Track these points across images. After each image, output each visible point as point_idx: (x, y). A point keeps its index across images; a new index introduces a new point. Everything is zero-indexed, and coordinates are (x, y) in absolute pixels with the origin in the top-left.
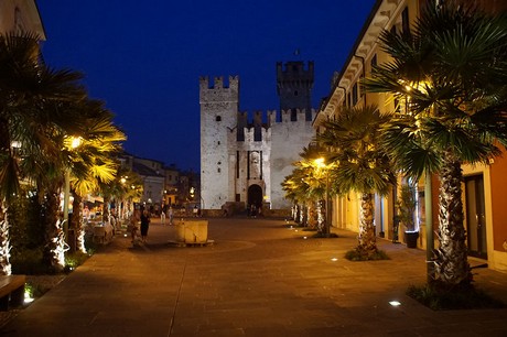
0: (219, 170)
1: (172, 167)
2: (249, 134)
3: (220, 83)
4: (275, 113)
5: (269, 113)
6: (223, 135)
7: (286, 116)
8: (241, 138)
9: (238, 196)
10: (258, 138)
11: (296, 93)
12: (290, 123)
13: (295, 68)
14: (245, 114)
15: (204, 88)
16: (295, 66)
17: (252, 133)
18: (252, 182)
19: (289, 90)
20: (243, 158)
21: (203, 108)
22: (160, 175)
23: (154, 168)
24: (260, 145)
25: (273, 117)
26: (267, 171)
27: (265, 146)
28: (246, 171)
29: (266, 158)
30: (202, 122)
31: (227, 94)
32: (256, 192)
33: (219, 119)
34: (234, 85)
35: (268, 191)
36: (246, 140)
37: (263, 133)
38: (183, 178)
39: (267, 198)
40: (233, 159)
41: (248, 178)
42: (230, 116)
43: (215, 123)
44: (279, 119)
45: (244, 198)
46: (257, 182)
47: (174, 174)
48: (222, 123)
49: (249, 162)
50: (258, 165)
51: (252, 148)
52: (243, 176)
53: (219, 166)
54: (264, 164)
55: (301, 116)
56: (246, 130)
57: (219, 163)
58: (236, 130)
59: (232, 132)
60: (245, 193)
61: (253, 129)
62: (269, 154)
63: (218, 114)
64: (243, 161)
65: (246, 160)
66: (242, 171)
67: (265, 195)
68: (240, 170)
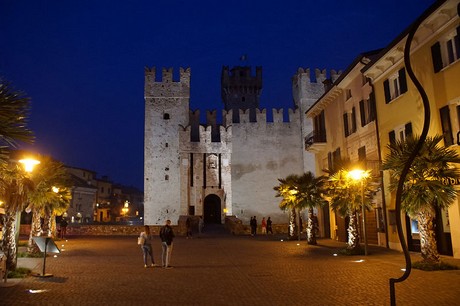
0: (167, 177)
1: (105, 179)
2: (206, 134)
3: (169, 76)
5: (224, 112)
6: (173, 135)
7: (244, 117)
8: (195, 138)
9: (191, 209)
10: (216, 138)
11: (244, 99)
12: (248, 124)
13: (242, 74)
14: (198, 112)
15: (150, 80)
16: (242, 71)
17: (209, 133)
18: (209, 192)
19: (236, 96)
20: (198, 163)
21: (148, 104)
22: (92, 186)
23: (85, 179)
24: (218, 147)
25: (229, 117)
26: (227, 177)
27: (225, 148)
28: (202, 178)
29: (226, 162)
30: (147, 120)
31: (177, 88)
32: (213, 203)
33: (166, 117)
34: (185, 78)
35: (229, 203)
36: (202, 140)
37: (222, 133)
38: (119, 192)
39: (228, 211)
40: (186, 162)
41: (205, 187)
42: (180, 113)
43: (161, 121)
45: (199, 211)
46: (215, 191)
47: (107, 186)
48: (171, 122)
49: (206, 167)
50: (217, 170)
51: (209, 150)
52: (198, 183)
53: (167, 173)
54: (223, 170)
55: (261, 116)
56: (201, 128)
57: (167, 169)
58: (189, 128)
59: (185, 130)
60: (201, 205)
61: (210, 128)
62: (229, 157)
63: (166, 111)
64: (198, 166)
65: (202, 164)
66: (197, 178)
67: (225, 207)
68: (194, 177)
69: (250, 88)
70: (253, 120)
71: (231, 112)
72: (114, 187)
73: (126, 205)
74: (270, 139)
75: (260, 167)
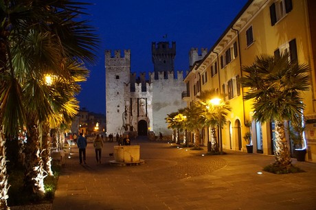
0: (118, 111)
1: (84, 110)
2: (138, 87)
3: (118, 54)
4: (154, 74)
5: (150, 74)
6: (121, 88)
7: (161, 76)
8: (133, 89)
9: (131, 128)
10: (144, 89)
11: (165, 62)
12: (163, 80)
13: (164, 47)
14: (135, 74)
15: (108, 58)
16: (164, 45)
17: (140, 86)
18: (140, 118)
19: (160, 60)
20: (134, 103)
21: (107, 70)
24: (145, 95)
25: (153, 76)
26: (150, 111)
27: (148, 94)
28: (136, 111)
29: (149, 103)
30: (106, 79)
31: (123, 61)
32: (143, 124)
33: (117, 77)
34: (127, 56)
35: (151, 124)
36: (137, 91)
37: (148, 87)
38: (93, 117)
39: (151, 129)
40: (128, 103)
41: (138, 116)
42: (125, 76)
43: (115, 80)
44: (157, 78)
45: (135, 129)
46: (144, 118)
47: (85, 114)
48: (120, 80)
49: (138, 105)
50: (145, 107)
51: (140, 96)
52: (135, 114)
53: (118, 108)
54: (148, 107)
55: (171, 76)
56: (136, 84)
57: (118, 106)
58: (129, 85)
59: (127, 85)
60: (136, 126)
61: (140, 84)
62: (151, 99)
63: (117, 74)
64: (134, 105)
67: (149, 127)
68: (133, 111)
69: (169, 55)
70: (166, 77)
72: (90, 114)
73: (97, 125)
74: (175, 88)
75: (170, 104)
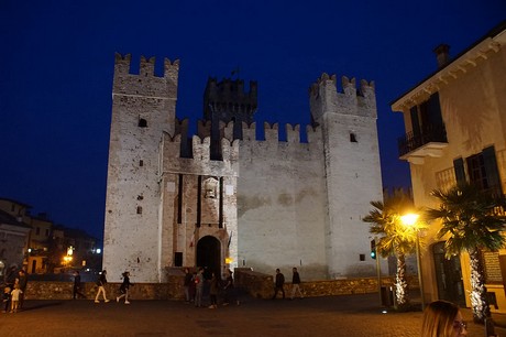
0: (139, 210)
1: (42, 217)
2: (202, 148)
3: (149, 68)
5: (222, 124)
6: (150, 150)
7: (249, 132)
8: (187, 152)
9: (178, 257)
10: (216, 155)
12: (254, 142)
14: (185, 122)
15: (121, 71)
16: (233, 86)
17: (207, 146)
18: (205, 232)
19: (224, 115)
20: (190, 189)
21: (116, 103)
22: (22, 224)
23: (14, 214)
24: (219, 168)
25: (229, 131)
26: (230, 211)
27: (229, 170)
28: (195, 212)
29: (230, 190)
30: (114, 126)
31: (160, 85)
32: (209, 249)
33: (143, 123)
34: (172, 73)
35: (233, 249)
36: (197, 156)
38: (60, 234)
39: (232, 262)
40: (172, 187)
41: (198, 225)
42: (163, 116)
43: (136, 130)
45: (189, 260)
46: (213, 232)
47: (45, 226)
48: (149, 131)
49: (201, 194)
50: (217, 201)
51: (207, 171)
52: (188, 219)
53: (140, 203)
54: (225, 201)
55: (272, 133)
56: (196, 139)
57: (140, 198)
58: (179, 138)
59: (172, 140)
60: (193, 252)
61: (208, 139)
62: (235, 182)
63: (142, 116)
64: (190, 195)
65: (196, 191)
66: (188, 211)
67: (227, 255)
68: (184, 210)
69: (242, 106)
70: (260, 137)
71: (231, 125)
72: (54, 228)
73: (70, 252)
74: (283, 163)
75: (269, 202)
